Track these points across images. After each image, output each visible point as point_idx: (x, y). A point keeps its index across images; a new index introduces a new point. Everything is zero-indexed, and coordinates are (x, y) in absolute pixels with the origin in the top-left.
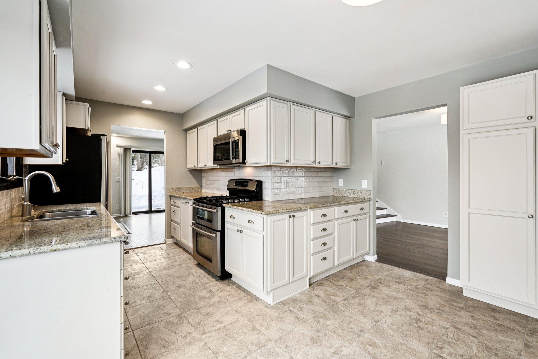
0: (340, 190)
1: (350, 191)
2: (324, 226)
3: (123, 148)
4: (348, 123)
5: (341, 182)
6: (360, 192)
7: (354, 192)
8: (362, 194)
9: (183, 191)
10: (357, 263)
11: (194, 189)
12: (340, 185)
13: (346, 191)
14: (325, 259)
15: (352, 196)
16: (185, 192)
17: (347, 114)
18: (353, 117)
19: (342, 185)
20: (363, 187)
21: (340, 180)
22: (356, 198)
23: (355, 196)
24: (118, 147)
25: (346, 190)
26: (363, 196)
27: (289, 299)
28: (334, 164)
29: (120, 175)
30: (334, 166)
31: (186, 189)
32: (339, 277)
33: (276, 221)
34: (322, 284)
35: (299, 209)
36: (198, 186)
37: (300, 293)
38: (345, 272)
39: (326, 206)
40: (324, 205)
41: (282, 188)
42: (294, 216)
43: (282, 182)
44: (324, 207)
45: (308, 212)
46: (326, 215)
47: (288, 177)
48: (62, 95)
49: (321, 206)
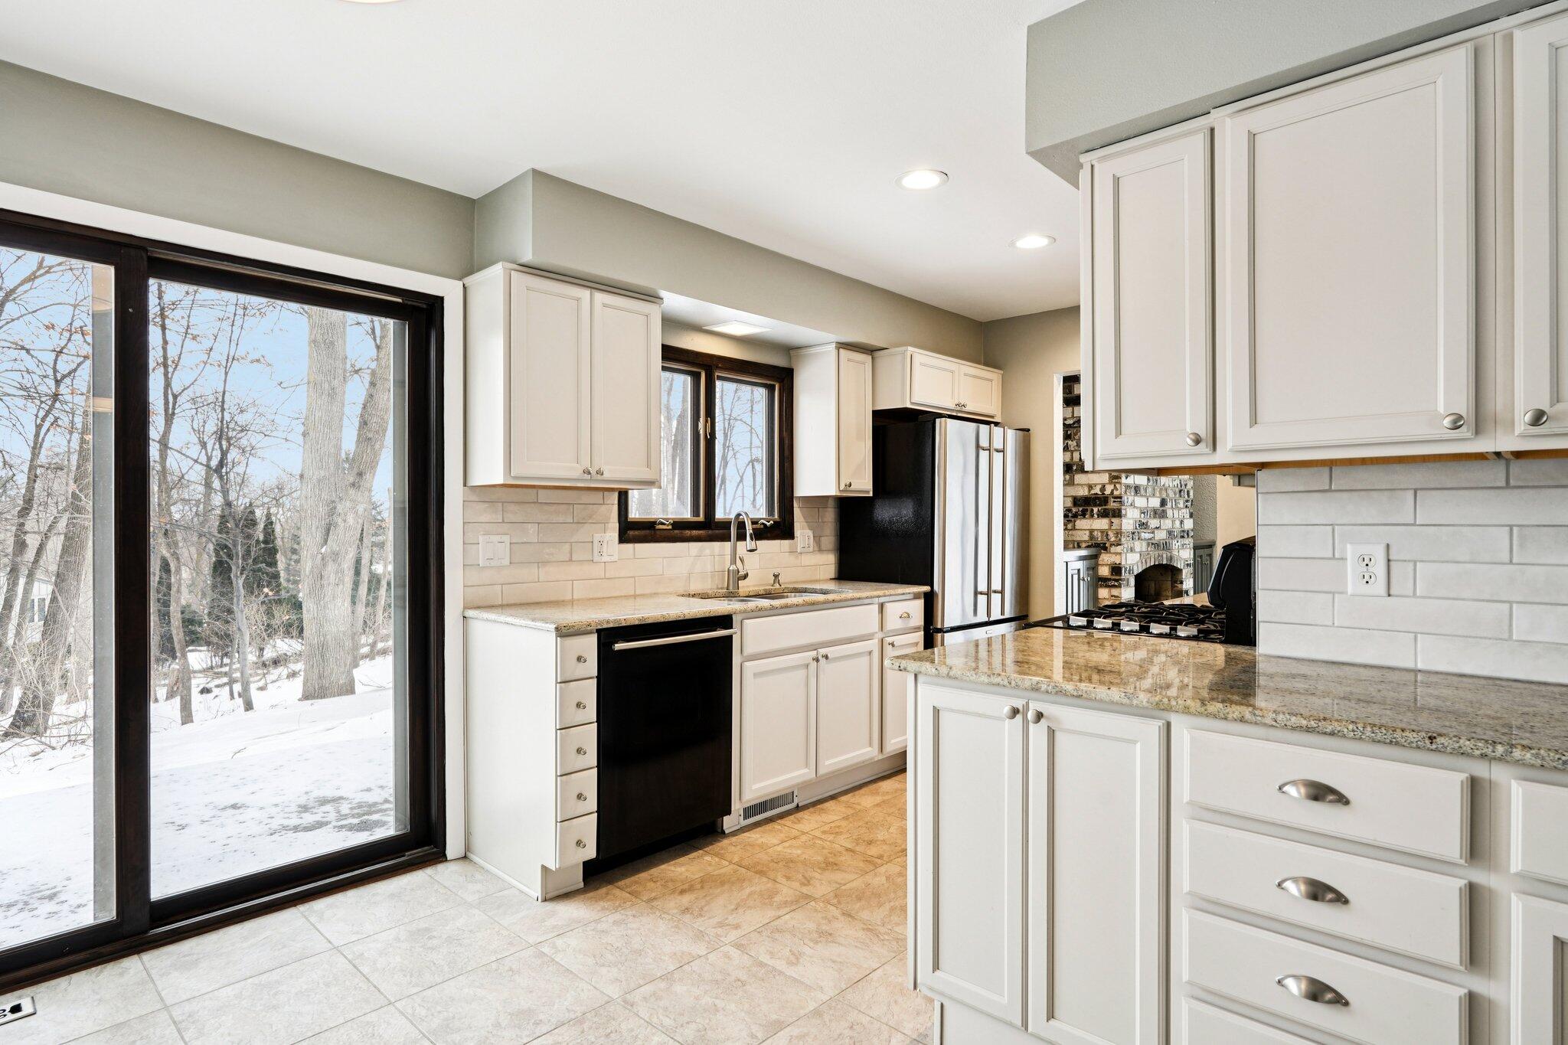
33: (952, 711)
39: (1332, 734)
40: (1304, 723)
41: (1346, 593)
42: (1039, 716)
43: (1349, 556)
44: (1308, 730)
45: (1169, 725)
46: (1342, 800)
47: (1414, 524)
48: (838, 348)
49: (1268, 721)
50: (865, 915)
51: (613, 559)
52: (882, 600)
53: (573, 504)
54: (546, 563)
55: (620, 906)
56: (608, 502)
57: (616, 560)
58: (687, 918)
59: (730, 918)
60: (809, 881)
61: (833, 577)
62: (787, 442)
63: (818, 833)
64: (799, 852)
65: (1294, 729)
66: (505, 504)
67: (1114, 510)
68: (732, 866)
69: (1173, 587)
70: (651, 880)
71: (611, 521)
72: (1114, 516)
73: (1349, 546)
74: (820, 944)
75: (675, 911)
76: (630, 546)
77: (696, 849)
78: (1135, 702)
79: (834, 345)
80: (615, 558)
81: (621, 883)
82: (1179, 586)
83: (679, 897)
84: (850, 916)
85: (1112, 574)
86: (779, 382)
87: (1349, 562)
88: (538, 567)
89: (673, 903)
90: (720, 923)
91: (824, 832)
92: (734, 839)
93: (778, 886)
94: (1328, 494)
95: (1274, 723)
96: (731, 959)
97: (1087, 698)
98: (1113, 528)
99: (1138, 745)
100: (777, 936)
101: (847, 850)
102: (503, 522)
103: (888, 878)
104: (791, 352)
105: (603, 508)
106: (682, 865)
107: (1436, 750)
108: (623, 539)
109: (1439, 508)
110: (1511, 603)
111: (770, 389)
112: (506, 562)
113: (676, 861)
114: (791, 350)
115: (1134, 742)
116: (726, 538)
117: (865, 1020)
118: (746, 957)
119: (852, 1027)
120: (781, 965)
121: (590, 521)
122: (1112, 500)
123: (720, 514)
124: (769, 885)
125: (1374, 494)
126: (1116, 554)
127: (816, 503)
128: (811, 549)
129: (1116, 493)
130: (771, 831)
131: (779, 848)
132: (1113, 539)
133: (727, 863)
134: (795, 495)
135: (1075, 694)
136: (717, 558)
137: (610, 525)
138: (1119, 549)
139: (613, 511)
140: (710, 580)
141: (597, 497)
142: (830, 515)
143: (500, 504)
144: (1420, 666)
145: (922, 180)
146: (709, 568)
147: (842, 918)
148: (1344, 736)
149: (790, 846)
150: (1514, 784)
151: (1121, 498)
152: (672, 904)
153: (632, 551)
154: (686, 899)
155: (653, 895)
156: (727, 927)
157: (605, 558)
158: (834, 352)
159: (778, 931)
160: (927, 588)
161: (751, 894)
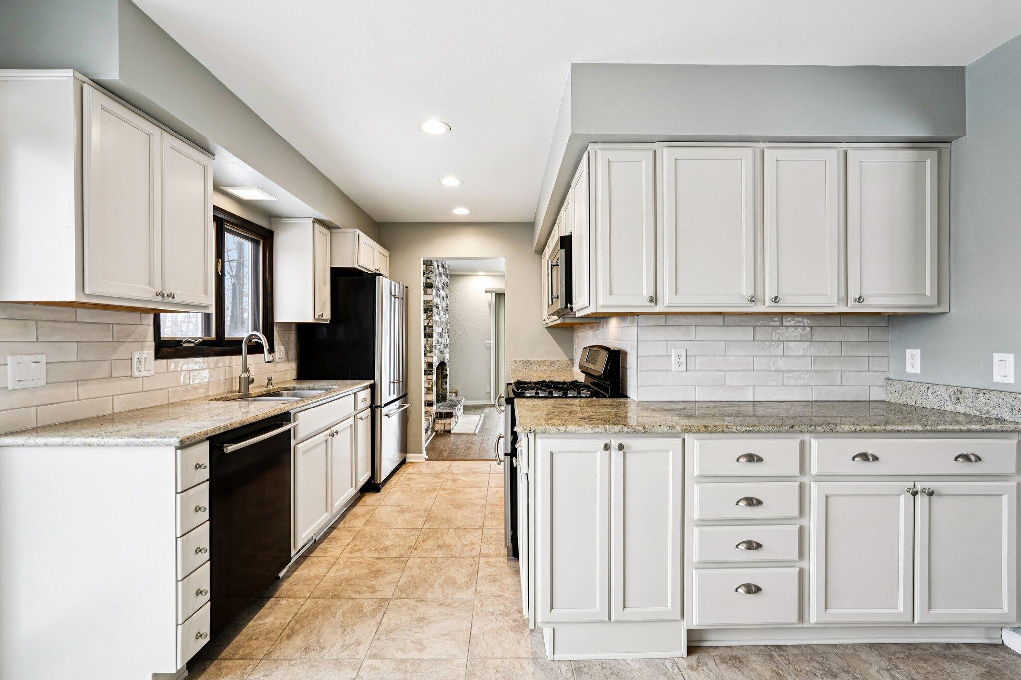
0: (908, 384)
1: (942, 390)
2: (752, 489)
3: (494, 294)
4: (928, 162)
5: (913, 360)
6: (982, 398)
7: (958, 395)
8: (992, 403)
9: (535, 368)
10: (949, 646)
11: (557, 364)
12: (909, 370)
13: (928, 388)
14: (752, 589)
15: (949, 407)
16: (540, 369)
17: (921, 132)
18: (957, 138)
19: (917, 370)
20: (997, 378)
21: (909, 352)
22: (965, 415)
23: (961, 409)
24: (486, 292)
25: (926, 385)
26: (995, 413)
27: (602, 665)
28: (851, 303)
29: (490, 338)
30: (851, 307)
31: (542, 363)
32: (821, 664)
33: (563, 452)
34: (741, 661)
35: (640, 428)
36: (565, 358)
37: (648, 662)
38: (863, 656)
39: (758, 432)
40: (748, 429)
41: (671, 370)
42: (621, 447)
43: (673, 354)
44: (748, 432)
45: (684, 440)
46: (760, 460)
47: (695, 341)
48: (314, 222)
49: (734, 430)
50: (429, 596)
51: (150, 373)
52: (355, 391)
53: (112, 324)
54: (85, 380)
55: (243, 673)
56: (144, 323)
57: (153, 373)
58: (313, 655)
59: (347, 638)
60: (374, 589)
61: (295, 378)
62: (269, 283)
63: (346, 554)
64: (347, 572)
65: (743, 432)
66: (39, 323)
67: (429, 334)
68: (309, 601)
69: (442, 373)
70: (251, 639)
71: (148, 339)
72: (429, 337)
73: (672, 350)
74: (424, 627)
75: (298, 654)
76: (164, 361)
77: (268, 598)
78: (674, 431)
79: (312, 219)
80: (152, 373)
81: (224, 654)
82: (445, 372)
83: (290, 642)
84: (421, 601)
85: (428, 368)
86: (263, 240)
87: (673, 357)
88: (78, 386)
89: (292, 647)
90: (343, 646)
91: (350, 552)
92: (290, 580)
93: (357, 601)
94: (665, 327)
95: (736, 431)
96: (379, 669)
97: (650, 433)
98: (428, 343)
99: (670, 453)
100: (392, 635)
101: (377, 559)
102: (38, 341)
103: (419, 568)
104: (272, 219)
105: (140, 328)
106: (267, 616)
107: (793, 432)
108: (158, 355)
109: (705, 334)
110: (725, 371)
111: (256, 243)
112: (43, 382)
113: (258, 614)
114: (274, 216)
115: (667, 451)
116: (239, 353)
117: (499, 662)
118: (387, 661)
119: (497, 671)
120: (415, 654)
121: (129, 340)
122: (428, 328)
123: (228, 335)
124: (350, 603)
125: (681, 327)
126: (430, 357)
127: (286, 326)
128: (283, 360)
129: (430, 324)
130: (313, 564)
131: (331, 574)
132: (428, 349)
133: (303, 600)
134: (274, 321)
135: (643, 431)
136: (227, 368)
137: (147, 344)
138: (431, 354)
139: (149, 331)
140: (223, 386)
141: (134, 317)
142: (293, 336)
143: (34, 322)
144: (697, 399)
145: (434, 127)
146: (222, 377)
147: (419, 604)
148: (762, 432)
149: (337, 571)
150: (813, 440)
151: (432, 327)
152: (289, 651)
153: (165, 365)
154: (298, 640)
155: (265, 650)
156: (352, 647)
157: (144, 373)
158: (311, 224)
159: (391, 632)
160: (372, 382)
161: (344, 614)
